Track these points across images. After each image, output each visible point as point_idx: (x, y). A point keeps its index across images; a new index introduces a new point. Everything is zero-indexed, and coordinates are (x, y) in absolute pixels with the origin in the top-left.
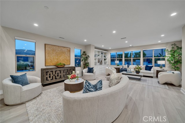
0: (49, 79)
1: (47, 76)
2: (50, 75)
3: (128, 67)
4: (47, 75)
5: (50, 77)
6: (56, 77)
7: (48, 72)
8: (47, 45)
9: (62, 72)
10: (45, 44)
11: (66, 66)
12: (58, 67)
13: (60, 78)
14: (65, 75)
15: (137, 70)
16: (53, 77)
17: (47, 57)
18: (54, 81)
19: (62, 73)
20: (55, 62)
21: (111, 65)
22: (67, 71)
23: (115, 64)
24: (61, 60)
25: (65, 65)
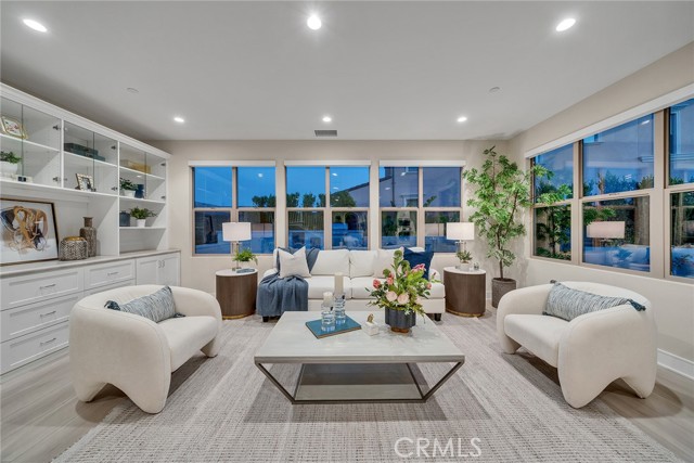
3: (311, 261)
15: (404, 300)
21: (197, 251)
23: (226, 249)
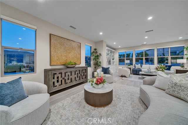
0: (56, 84)
1: (53, 80)
2: (58, 78)
3: (141, 66)
4: (54, 78)
5: (58, 81)
6: (66, 81)
7: (56, 74)
8: (53, 36)
9: (73, 73)
10: (50, 35)
11: (77, 66)
12: (68, 67)
13: (71, 82)
14: (76, 78)
16: (61, 81)
17: (52, 53)
18: (64, 86)
19: (73, 75)
20: (63, 60)
22: (79, 72)
24: (70, 58)
25: (76, 64)
